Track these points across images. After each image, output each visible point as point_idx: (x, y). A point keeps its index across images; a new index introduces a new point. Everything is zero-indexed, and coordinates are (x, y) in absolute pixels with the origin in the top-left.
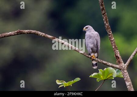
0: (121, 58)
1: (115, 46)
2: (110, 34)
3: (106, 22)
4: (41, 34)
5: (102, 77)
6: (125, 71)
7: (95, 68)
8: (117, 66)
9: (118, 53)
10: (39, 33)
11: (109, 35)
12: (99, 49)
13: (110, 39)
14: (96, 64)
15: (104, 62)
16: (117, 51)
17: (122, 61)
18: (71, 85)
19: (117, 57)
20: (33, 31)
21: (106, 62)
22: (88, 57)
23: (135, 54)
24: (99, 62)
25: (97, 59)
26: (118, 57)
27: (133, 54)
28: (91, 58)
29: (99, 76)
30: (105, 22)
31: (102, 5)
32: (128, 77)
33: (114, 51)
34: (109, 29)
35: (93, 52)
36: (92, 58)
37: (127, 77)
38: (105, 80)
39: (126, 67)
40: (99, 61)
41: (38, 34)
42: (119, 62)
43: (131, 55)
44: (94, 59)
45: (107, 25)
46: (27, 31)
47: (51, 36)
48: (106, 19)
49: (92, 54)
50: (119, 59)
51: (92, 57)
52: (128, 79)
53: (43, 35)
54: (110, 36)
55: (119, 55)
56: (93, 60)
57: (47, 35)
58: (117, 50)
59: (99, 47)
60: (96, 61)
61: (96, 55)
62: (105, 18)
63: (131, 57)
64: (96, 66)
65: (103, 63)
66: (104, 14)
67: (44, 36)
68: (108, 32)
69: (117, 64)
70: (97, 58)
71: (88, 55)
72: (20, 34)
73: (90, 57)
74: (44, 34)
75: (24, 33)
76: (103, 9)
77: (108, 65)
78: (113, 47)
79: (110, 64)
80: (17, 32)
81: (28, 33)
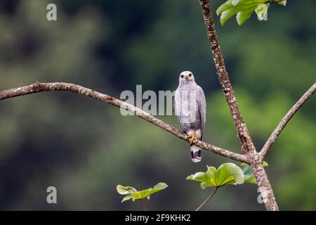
0: (250, 140)
1: (238, 115)
2: (229, 89)
3: (220, 65)
4: (83, 91)
5: (212, 180)
6: (260, 168)
7: (196, 160)
8: (243, 157)
9: (245, 128)
10: (80, 88)
11: (226, 92)
12: (205, 120)
13: (227, 100)
14: (199, 153)
15: (216, 148)
16: (242, 124)
17: (253, 147)
18: (149, 198)
19: (243, 138)
20: (68, 85)
21: (219, 149)
22: (182, 138)
23: (280, 132)
24: (204, 148)
25: (200, 142)
26: (245, 138)
27: (276, 131)
28: (187, 140)
29: (206, 178)
30: (217, 65)
31: (211, 29)
32: (266, 179)
33: (236, 125)
34: (226, 79)
35: (193, 127)
36: (191, 140)
37: (264, 179)
38: (218, 187)
39: (261, 158)
40: (205, 146)
41: (77, 91)
42: (247, 149)
43: (271, 133)
44: (194, 141)
45: (221, 70)
46: (54, 84)
47: (104, 95)
48: (219, 59)
49: (190, 133)
50: (246, 141)
51: (191, 137)
52: (266, 184)
53: (87, 94)
54: (228, 94)
55: (246, 134)
56: (193, 144)
57: (96, 92)
58: (243, 122)
59: (204, 116)
60: (198, 146)
61: (198, 132)
62: (217, 56)
63: (272, 137)
64: (200, 156)
65: (214, 151)
66: (214, 48)
67: (90, 96)
68: (223, 86)
69: (243, 153)
70: (201, 139)
71: (182, 133)
72: (40, 91)
73: (186, 137)
74: (90, 90)
75: (48, 90)
76: (213, 38)
77: (223, 155)
78: (235, 117)
79: (228, 153)
80: (34, 88)
81: (56, 89)
